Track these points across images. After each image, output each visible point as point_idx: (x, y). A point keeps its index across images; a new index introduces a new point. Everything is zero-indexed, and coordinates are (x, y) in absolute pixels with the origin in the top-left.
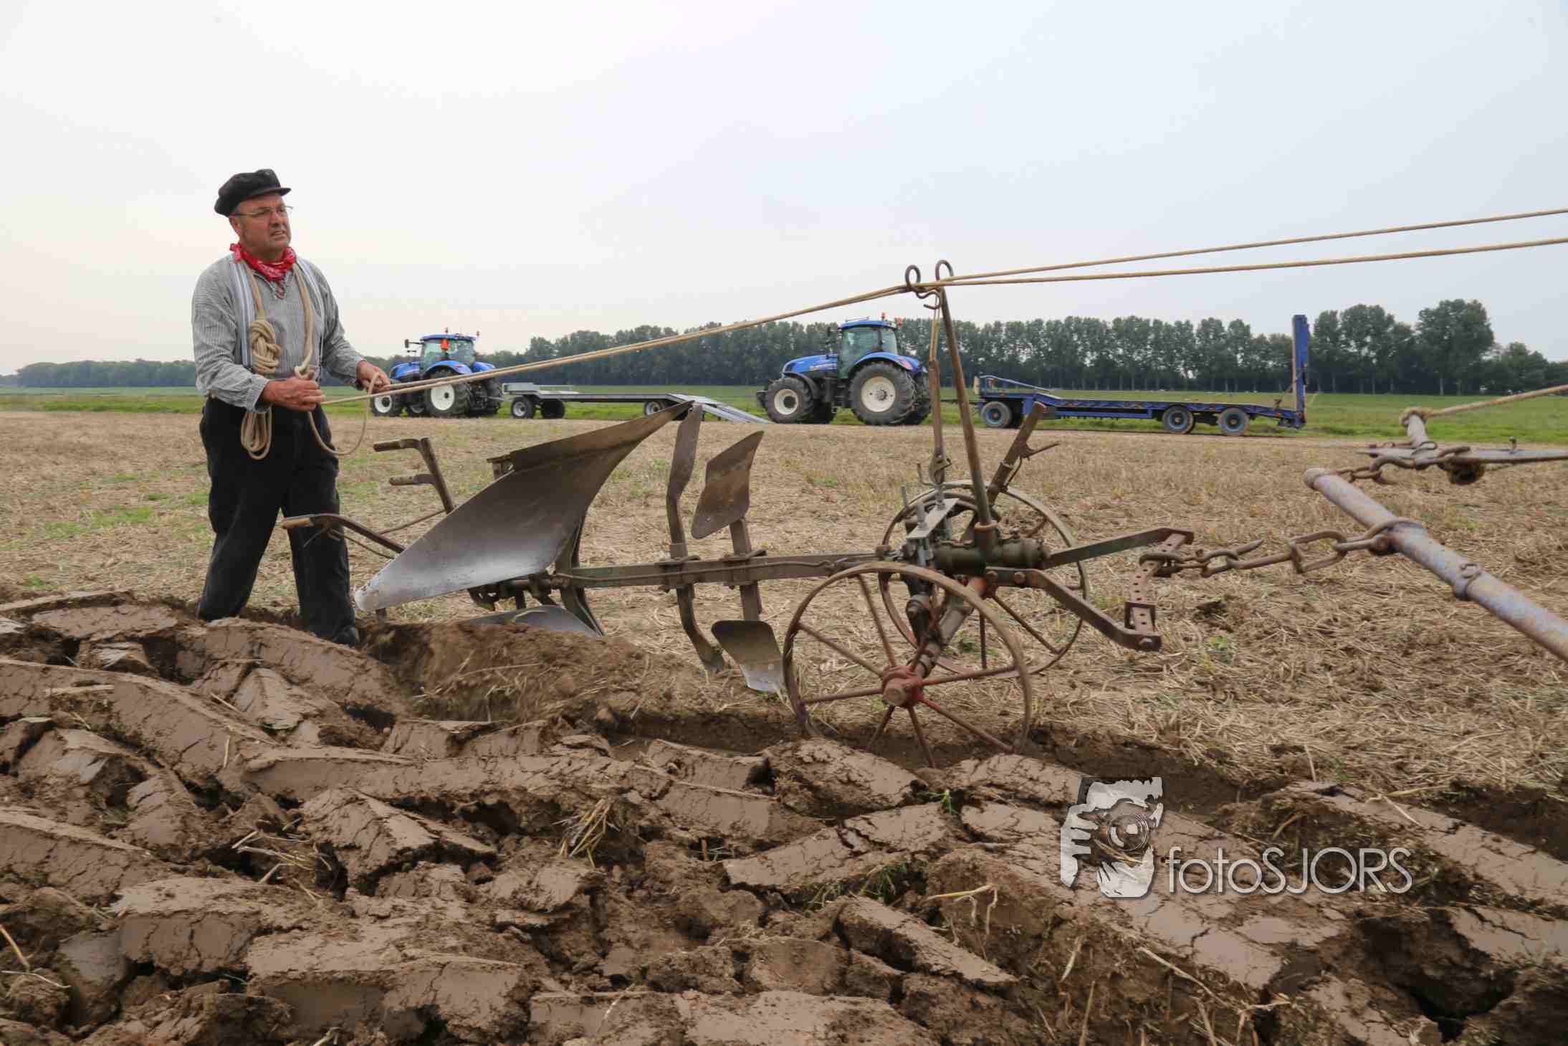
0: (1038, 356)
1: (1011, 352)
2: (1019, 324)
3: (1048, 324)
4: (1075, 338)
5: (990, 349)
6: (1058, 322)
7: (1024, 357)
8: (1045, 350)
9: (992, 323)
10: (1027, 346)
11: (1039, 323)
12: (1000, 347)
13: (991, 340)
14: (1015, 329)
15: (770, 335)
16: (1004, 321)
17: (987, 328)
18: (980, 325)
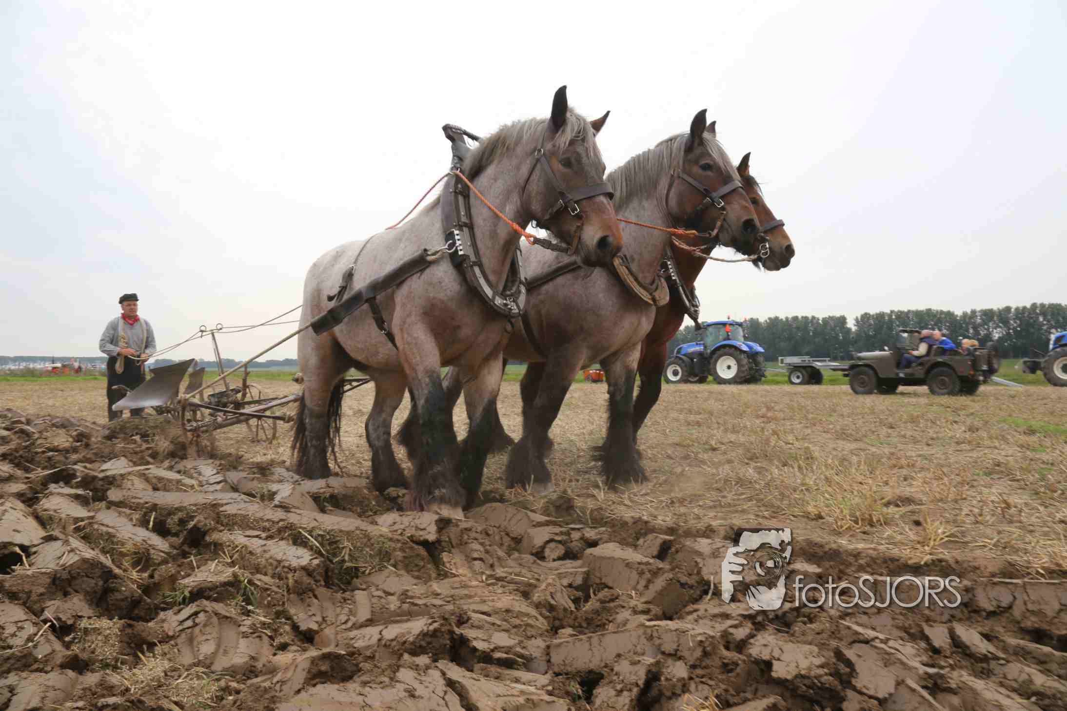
0: (1008, 334)
1: (985, 332)
2: (991, 311)
3: (1017, 309)
4: (1041, 319)
5: (967, 331)
6: (1025, 308)
7: (996, 335)
8: (1014, 329)
9: (969, 311)
10: (998, 326)
11: (1008, 309)
12: (975, 328)
13: (967, 324)
14: (988, 315)
15: (794, 326)
16: (978, 308)
17: (965, 315)
18: (958, 312)
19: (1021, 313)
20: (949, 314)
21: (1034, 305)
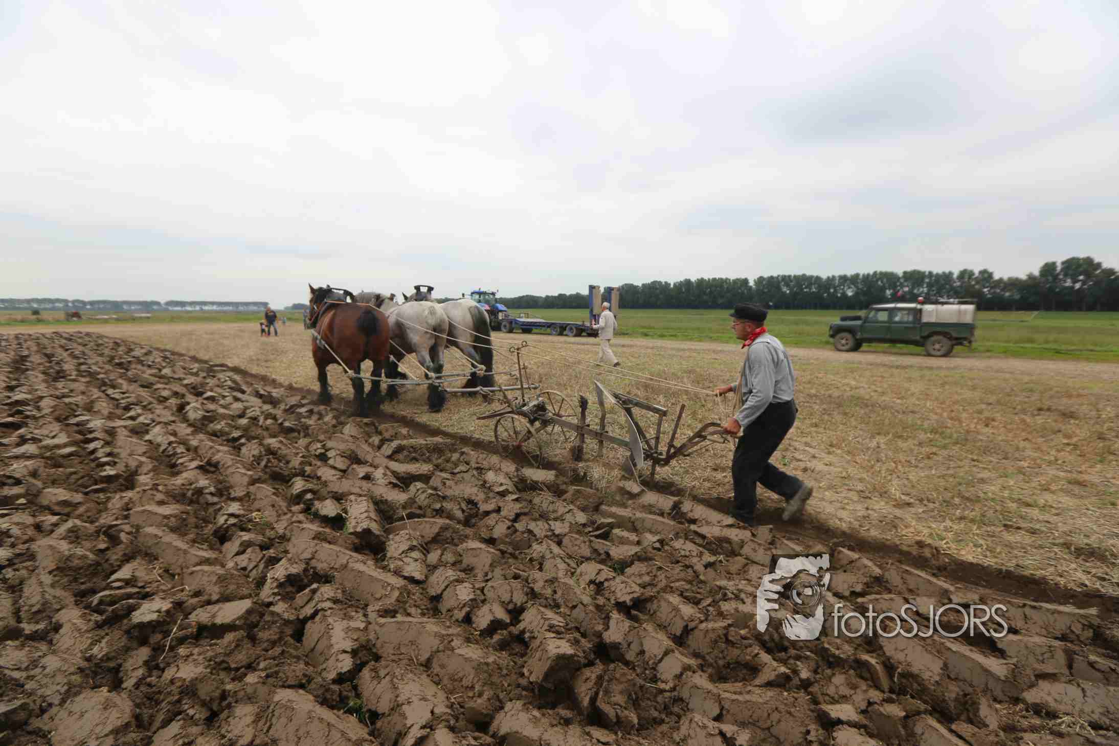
0: (857, 293)
1: (842, 291)
2: (846, 276)
3: (864, 275)
4: (879, 282)
5: (829, 289)
6: (869, 274)
7: (849, 294)
8: (862, 289)
9: (831, 276)
10: (849, 288)
11: (857, 275)
12: (835, 288)
13: (830, 285)
14: (844, 279)
15: (714, 284)
16: (837, 274)
17: (828, 278)
18: (824, 275)
19: (867, 278)
20: (818, 278)
21: (875, 273)
